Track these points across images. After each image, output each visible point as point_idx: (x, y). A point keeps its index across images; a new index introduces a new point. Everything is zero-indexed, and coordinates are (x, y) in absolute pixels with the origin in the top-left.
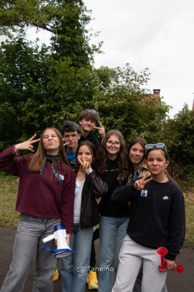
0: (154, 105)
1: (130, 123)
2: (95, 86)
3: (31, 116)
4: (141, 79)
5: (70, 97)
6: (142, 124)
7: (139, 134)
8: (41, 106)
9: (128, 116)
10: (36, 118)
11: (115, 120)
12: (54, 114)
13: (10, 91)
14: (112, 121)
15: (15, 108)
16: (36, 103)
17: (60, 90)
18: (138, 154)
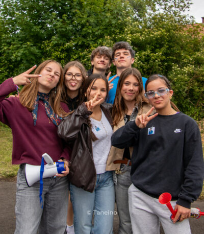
0: (198, 33)
1: (171, 57)
2: (127, 16)
3: (57, 56)
4: (182, 4)
5: (100, 31)
6: (185, 57)
7: (181, 68)
8: (67, 44)
9: (168, 49)
10: (62, 59)
11: (152, 54)
12: (82, 52)
13: (32, 30)
14: (148, 56)
15: (40, 48)
16: (61, 42)
17: (88, 24)
18: (132, 88)
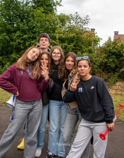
0: (91, 37)
1: (77, 48)
2: (57, 25)
3: (19, 42)
4: (84, 22)
5: (42, 31)
6: (84, 48)
7: (82, 54)
8: (25, 36)
9: (76, 43)
10: (21, 43)
11: (68, 45)
12: (32, 41)
13: (7, 27)
14: (66, 46)
15: (9, 37)
16: (22, 34)
17: (36, 26)
18: (70, 63)
